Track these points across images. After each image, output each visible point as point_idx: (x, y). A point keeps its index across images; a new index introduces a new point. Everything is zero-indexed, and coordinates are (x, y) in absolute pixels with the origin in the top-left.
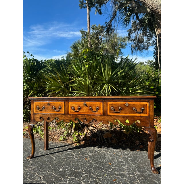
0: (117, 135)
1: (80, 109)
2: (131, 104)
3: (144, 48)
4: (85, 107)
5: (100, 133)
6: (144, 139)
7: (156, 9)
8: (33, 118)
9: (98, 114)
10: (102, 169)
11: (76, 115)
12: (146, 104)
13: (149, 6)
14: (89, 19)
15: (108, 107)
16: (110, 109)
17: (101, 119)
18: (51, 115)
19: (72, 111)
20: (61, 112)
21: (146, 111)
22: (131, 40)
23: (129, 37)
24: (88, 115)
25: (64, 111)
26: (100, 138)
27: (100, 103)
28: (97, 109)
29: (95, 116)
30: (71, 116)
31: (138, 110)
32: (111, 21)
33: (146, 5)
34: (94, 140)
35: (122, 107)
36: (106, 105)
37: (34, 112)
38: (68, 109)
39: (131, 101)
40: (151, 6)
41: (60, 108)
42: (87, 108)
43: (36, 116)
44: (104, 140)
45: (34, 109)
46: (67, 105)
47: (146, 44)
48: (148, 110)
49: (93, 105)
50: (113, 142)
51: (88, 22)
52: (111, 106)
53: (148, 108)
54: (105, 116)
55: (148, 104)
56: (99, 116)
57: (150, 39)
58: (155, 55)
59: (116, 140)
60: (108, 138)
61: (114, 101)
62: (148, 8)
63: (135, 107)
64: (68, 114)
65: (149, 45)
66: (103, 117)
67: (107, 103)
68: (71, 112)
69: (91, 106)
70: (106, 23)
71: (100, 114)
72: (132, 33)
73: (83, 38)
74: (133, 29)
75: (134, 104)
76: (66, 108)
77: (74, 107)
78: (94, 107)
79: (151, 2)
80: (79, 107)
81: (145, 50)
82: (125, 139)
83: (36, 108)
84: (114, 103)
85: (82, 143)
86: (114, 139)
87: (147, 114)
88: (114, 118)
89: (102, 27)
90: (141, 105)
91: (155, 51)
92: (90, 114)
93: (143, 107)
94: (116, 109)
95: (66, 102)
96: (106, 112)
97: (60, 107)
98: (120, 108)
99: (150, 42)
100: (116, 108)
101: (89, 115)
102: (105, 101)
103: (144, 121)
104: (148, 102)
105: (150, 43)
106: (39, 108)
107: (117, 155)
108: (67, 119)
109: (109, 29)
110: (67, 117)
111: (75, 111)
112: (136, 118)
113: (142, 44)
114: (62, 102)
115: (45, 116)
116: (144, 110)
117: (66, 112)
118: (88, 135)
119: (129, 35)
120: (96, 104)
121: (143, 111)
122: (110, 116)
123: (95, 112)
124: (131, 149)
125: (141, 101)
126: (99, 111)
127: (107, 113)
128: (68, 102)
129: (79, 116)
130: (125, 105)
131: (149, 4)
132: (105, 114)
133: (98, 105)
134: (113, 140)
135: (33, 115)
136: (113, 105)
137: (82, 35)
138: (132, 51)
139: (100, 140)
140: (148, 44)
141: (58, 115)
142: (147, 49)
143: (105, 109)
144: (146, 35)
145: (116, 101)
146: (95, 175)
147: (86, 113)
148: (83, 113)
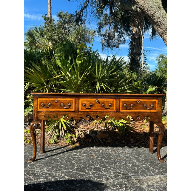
0: (111, 135)
1: (91, 106)
2: (142, 101)
3: (114, 46)
4: (97, 104)
5: (93, 134)
6: (137, 137)
7: (146, 10)
8: (35, 116)
9: (110, 111)
10: (116, 163)
11: (87, 112)
12: (156, 101)
13: (140, 6)
14: (51, 3)
15: (121, 104)
16: (123, 106)
17: (114, 116)
18: (59, 112)
19: (84, 108)
20: (70, 109)
21: (156, 107)
22: (101, 35)
23: (99, 32)
25: (74, 107)
26: (95, 139)
27: (113, 100)
28: (110, 106)
29: (108, 113)
30: (81, 113)
31: (148, 106)
32: (82, 10)
33: (137, 5)
34: (89, 141)
35: (134, 104)
36: (119, 102)
37: (37, 109)
38: (79, 106)
39: (143, 98)
40: (142, 7)
41: (70, 106)
43: (39, 114)
44: (99, 140)
45: (37, 106)
46: (78, 102)
47: (117, 41)
48: (157, 107)
49: (106, 102)
50: (109, 141)
51: (49, 6)
52: (124, 103)
53: (157, 105)
54: (118, 113)
55: (157, 101)
56: (112, 113)
57: (121, 36)
58: (129, 55)
59: (111, 140)
60: (102, 138)
61: (126, 99)
62: (139, 7)
63: (146, 104)
64: (79, 111)
65: (120, 42)
66: (115, 114)
67: (120, 100)
68: (82, 109)
69: (104, 103)
70: (76, 11)
71: (112, 111)
72: (102, 27)
73: (46, 25)
74: (104, 22)
75: (144, 101)
76: (76, 105)
77: (85, 104)
78: (106, 104)
79: (142, 2)
80: (91, 104)
81: (115, 48)
82: (119, 138)
83: (40, 105)
84: (127, 100)
85: (78, 144)
86: (109, 138)
87: (156, 110)
88: (126, 114)
89: (71, 16)
90: (151, 102)
91: (130, 51)
92: (103, 111)
93: (153, 104)
94: (128, 106)
95: (76, 99)
96: (119, 108)
97: (69, 104)
98: (132, 105)
99: (121, 39)
100: (129, 104)
101: (101, 112)
102: (118, 98)
103: (153, 117)
104: (157, 99)
105: (121, 41)
106: (44, 105)
107: (120, 152)
108: (78, 116)
109: (79, 19)
110: (78, 115)
111: (87, 107)
112: (146, 114)
113: (113, 41)
114: (72, 99)
115: (51, 113)
116: (153, 106)
117: (76, 110)
118: (81, 137)
119: (99, 28)
120: (109, 101)
121: (153, 108)
122: (123, 112)
123: (108, 109)
124: (130, 146)
125: (151, 98)
126: (111, 108)
127: (119, 110)
128: (79, 99)
129: (90, 113)
130: (136, 102)
131: (140, 4)
132: (117, 110)
133: (111, 102)
134: (108, 140)
135: (35, 113)
136: (126, 102)
137: (45, 21)
138: (103, 48)
139: (95, 140)
140: (118, 41)
141: (67, 113)
142: (118, 47)
143: (118, 106)
144: (117, 31)
145: (129, 99)
146: (112, 168)
147: (98, 110)
148: (95, 110)
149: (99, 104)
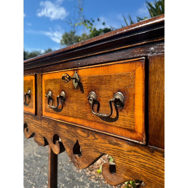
4: (75, 93)
20: (30, 107)
24: (84, 130)
25: (34, 103)
29: (110, 143)
30: (46, 125)
42: (83, 97)
46: (40, 85)
68: (46, 110)
69: (95, 90)
77: (52, 93)
108: (40, 132)
110: (40, 128)
117: (38, 111)
123: (110, 119)
126: (124, 117)
129: (61, 130)
147: (79, 121)
148: (71, 119)
149: (80, 93)
